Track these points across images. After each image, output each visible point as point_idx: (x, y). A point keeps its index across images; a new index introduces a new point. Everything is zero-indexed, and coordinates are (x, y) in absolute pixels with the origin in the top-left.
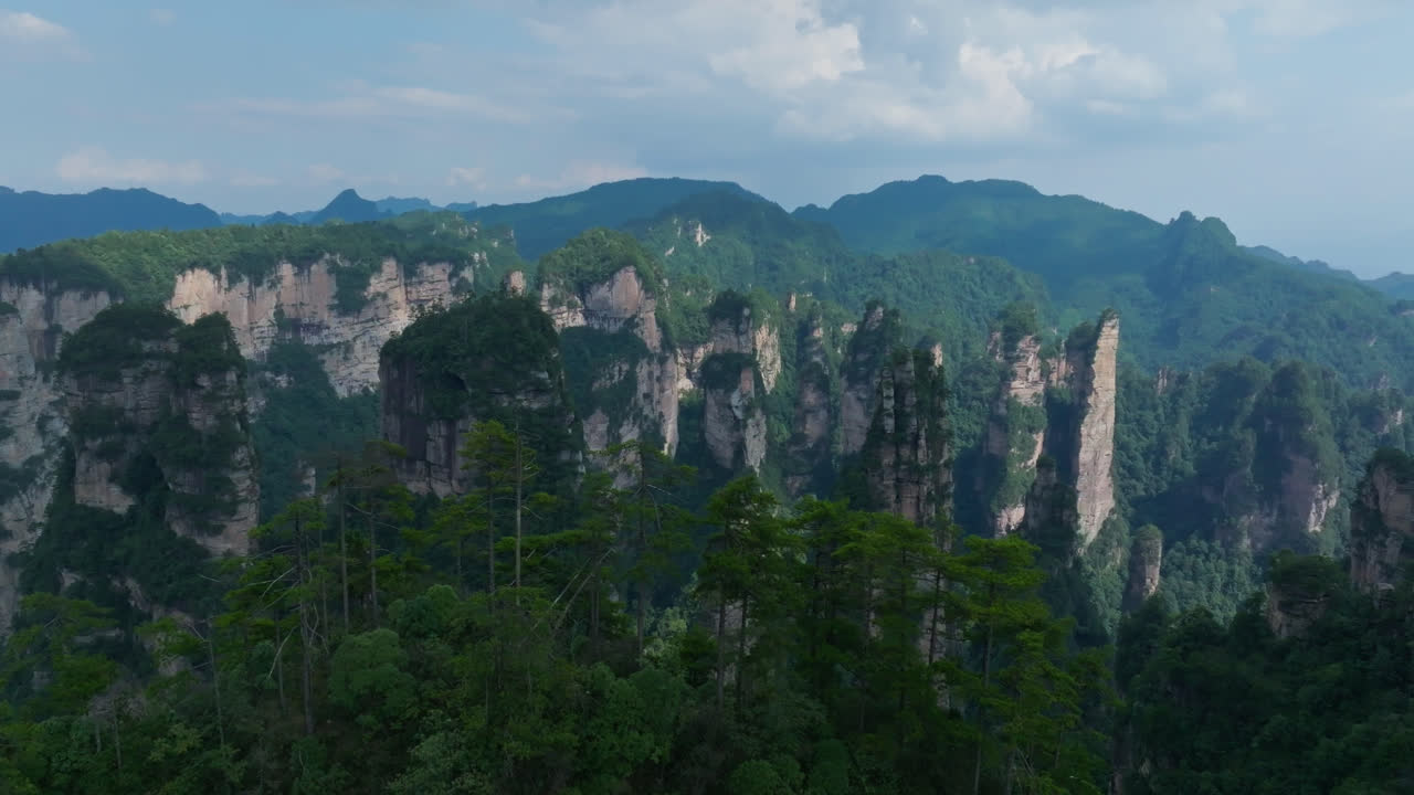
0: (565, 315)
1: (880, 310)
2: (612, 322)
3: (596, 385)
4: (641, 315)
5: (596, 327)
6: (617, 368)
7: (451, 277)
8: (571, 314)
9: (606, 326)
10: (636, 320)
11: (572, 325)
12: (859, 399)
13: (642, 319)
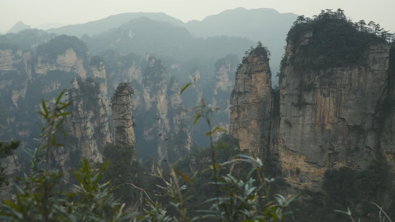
0: (48, 66)
1: (154, 60)
2: (67, 68)
3: (43, 91)
4: (77, 65)
5: (62, 70)
6: (55, 85)
7: (12, 54)
8: (51, 66)
9: (65, 69)
10: (75, 67)
11: (51, 69)
12: (148, 92)
13: (78, 67)
